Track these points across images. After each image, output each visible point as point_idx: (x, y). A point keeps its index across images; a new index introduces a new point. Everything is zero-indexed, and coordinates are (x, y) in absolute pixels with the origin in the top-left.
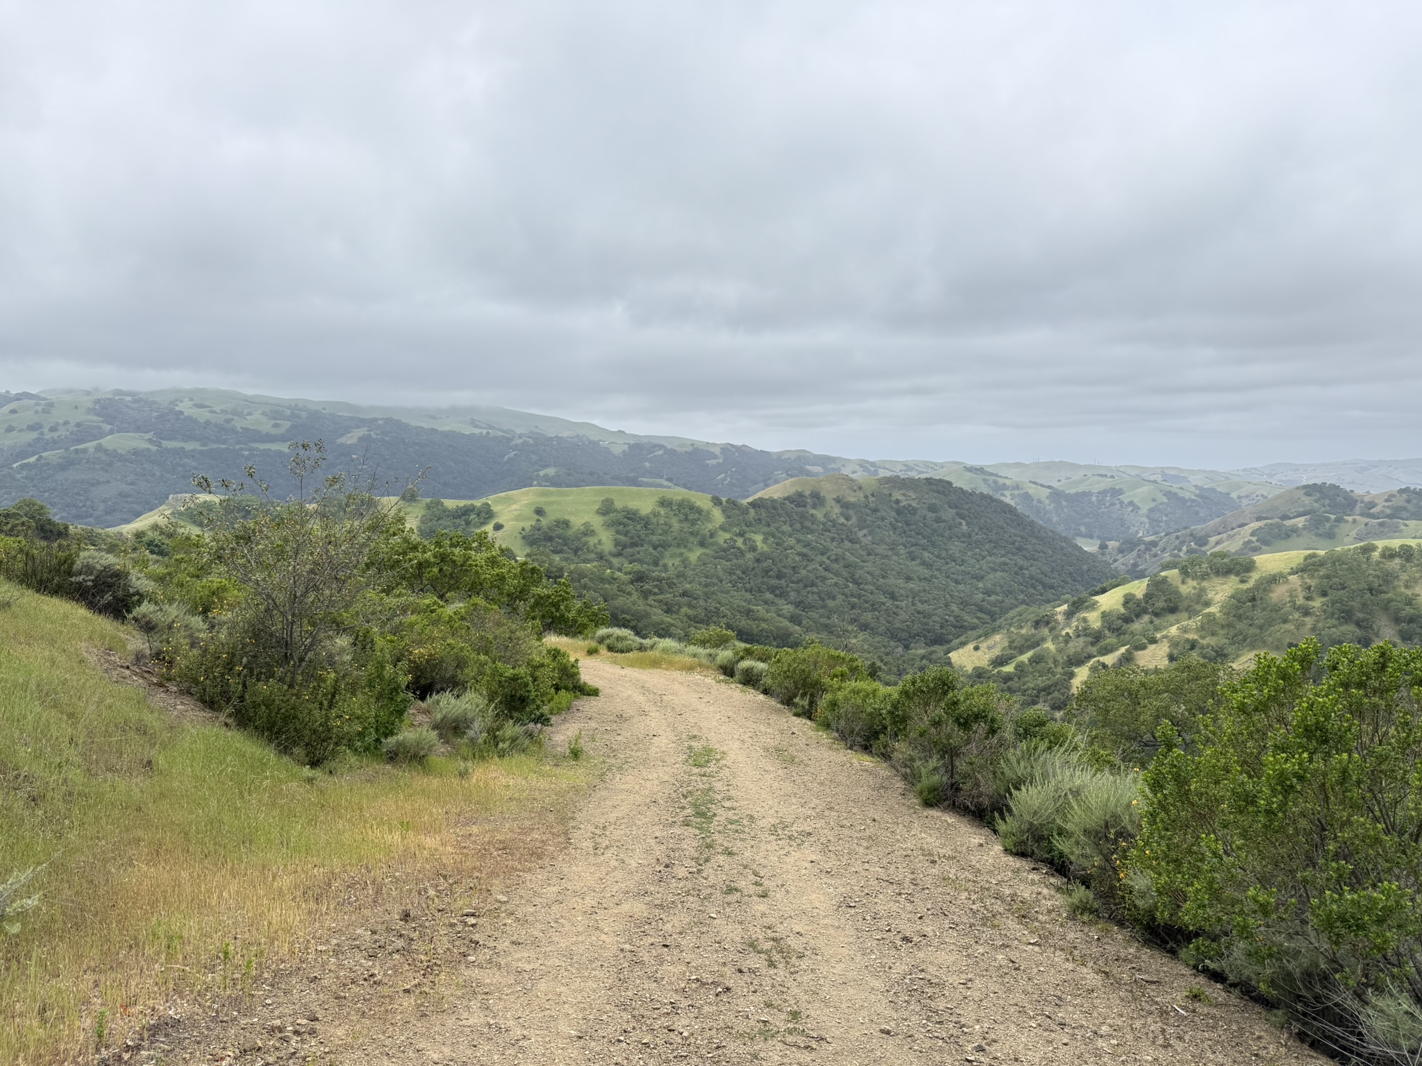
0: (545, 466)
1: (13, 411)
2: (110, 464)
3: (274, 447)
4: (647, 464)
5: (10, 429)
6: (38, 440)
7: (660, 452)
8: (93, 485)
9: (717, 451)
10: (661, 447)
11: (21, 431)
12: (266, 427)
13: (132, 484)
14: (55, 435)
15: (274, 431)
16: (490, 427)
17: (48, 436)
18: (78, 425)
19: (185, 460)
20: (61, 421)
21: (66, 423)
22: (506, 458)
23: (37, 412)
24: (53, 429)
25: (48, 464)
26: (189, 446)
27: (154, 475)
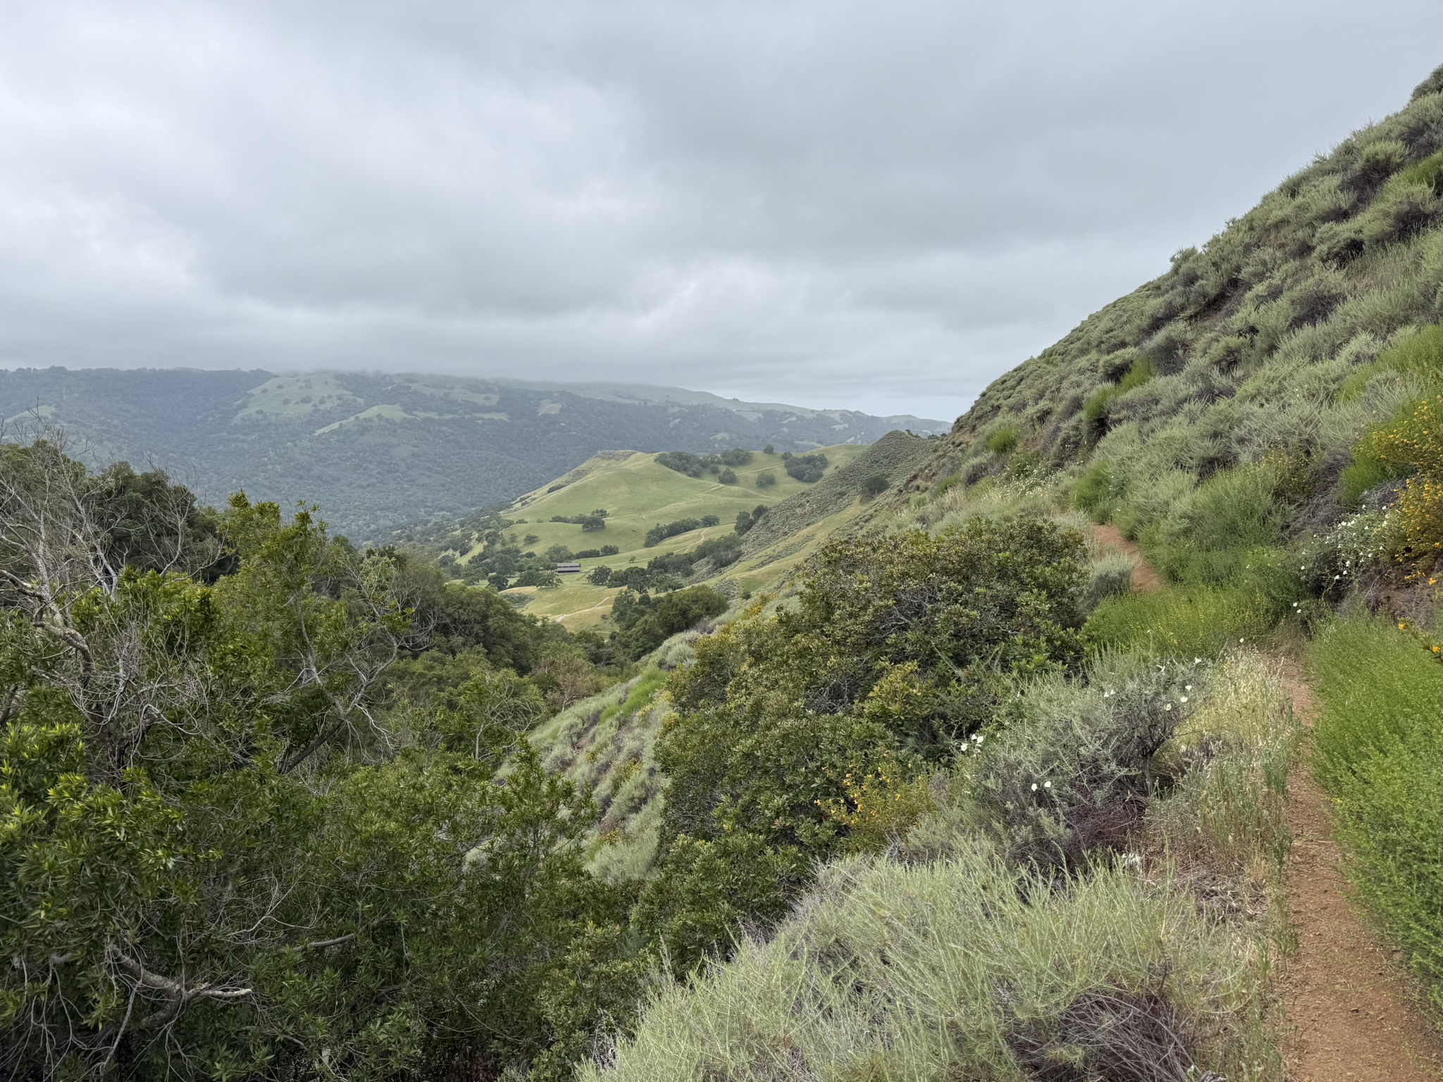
0: (717, 432)
1: (280, 387)
2: (395, 431)
3: (496, 416)
4: (785, 430)
5: (286, 402)
6: (316, 411)
7: (794, 419)
8: (390, 447)
9: (837, 417)
10: (792, 414)
11: (297, 403)
12: (479, 399)
13: (416, 446)
14: (328, 405)
15: (487, 403)
16: (631, 397)
17: (322, 407)
18: (340, 398)
19: (443, 428)
20: (326, 395)
21: (330, 397)
22: (671, 425)
23: (301, 388)
24: (322, 402)
25: (349, 431)
26: (434, 415)
27: (428, 439)
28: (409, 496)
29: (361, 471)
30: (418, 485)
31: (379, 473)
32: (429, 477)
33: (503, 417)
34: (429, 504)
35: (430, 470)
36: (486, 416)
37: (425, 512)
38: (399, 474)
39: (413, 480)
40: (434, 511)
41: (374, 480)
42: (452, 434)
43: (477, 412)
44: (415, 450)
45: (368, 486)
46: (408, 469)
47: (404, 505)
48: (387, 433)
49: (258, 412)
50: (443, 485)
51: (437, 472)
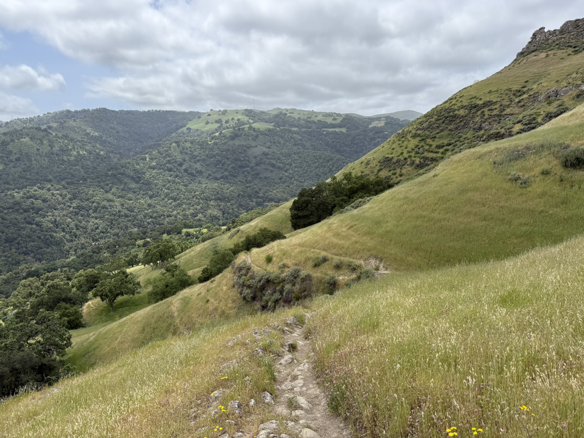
28: (247, 187)
29: (220, 166)
30: (261, 178)
31: (233, 167)
32: (272, 171)
33: (344, 130)
34: (261, 195)
35: (273, 166)
36: (330, 130)
37: (256, 202)
38: (248, 169)
39: (258, 174)
40: (264, 201)
41: (226, 173)
42: (300, 140)
43: (326, 128)
44: (266, 150)
45: (222, 178)
46: (257, 165)
47: (239, 195)
48: (250, 138)
49: (187, 129)
50: (281, 179)
51: (279, 168)
